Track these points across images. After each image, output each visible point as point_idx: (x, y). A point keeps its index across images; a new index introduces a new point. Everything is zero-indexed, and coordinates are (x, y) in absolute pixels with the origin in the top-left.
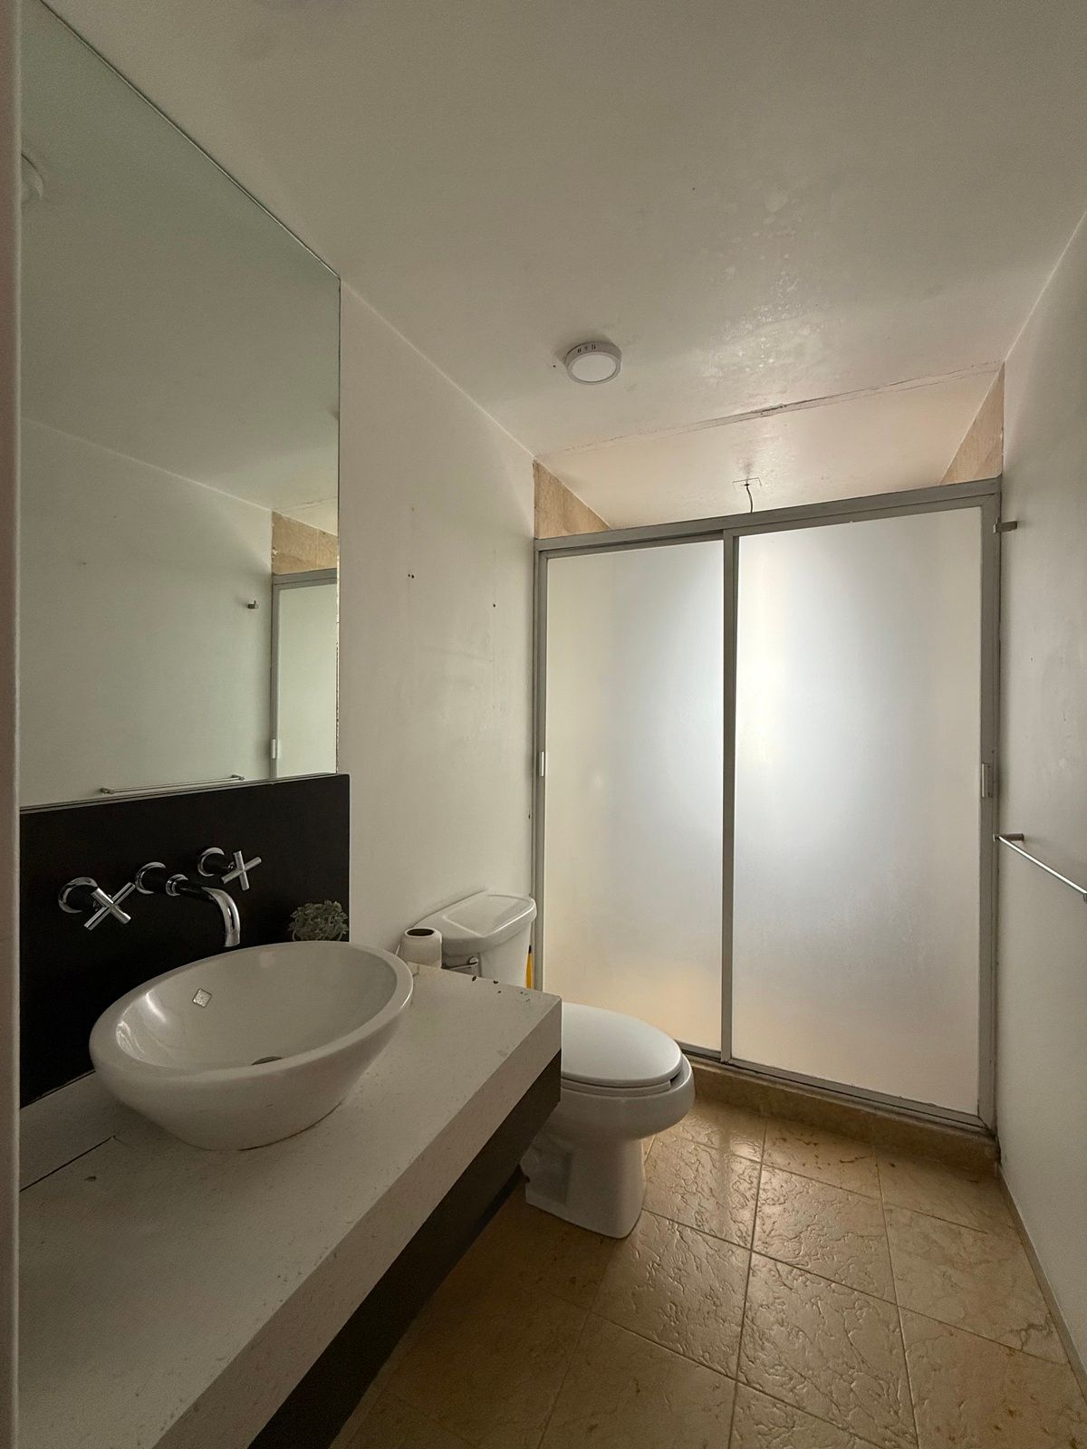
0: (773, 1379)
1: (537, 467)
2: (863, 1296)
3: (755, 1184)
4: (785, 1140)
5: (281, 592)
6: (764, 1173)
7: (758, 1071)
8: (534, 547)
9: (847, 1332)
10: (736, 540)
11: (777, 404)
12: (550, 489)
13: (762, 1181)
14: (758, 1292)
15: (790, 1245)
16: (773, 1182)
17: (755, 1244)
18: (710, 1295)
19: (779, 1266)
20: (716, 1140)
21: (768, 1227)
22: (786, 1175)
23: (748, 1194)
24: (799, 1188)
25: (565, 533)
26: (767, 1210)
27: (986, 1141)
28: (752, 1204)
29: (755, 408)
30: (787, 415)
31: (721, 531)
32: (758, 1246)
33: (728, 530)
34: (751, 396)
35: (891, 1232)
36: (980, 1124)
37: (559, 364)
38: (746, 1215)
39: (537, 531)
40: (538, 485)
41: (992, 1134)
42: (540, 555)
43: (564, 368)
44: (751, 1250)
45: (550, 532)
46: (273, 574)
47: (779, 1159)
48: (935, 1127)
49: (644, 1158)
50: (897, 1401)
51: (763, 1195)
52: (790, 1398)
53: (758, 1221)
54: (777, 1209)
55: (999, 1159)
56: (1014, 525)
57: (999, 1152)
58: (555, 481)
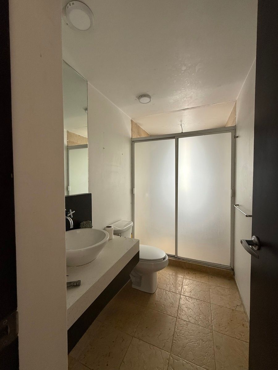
0: (184, 317)
1: (132, 121)
2: (203, 302)
3: (182, 282)
4: (189, 273)
5: (70, 150)
6: (184, 280)
7: (183, 259)
8: (131, 140)
9: (200, 308)
10: (178, 139)
11: (187, 108)
12: (135, 126)
13: (184, 281)
14: (182, 302)
15: (189, 293)
16: (186, 281)
17: (182, 293)
18: (172, 303)
19: (187, 297)
20: (174, 274)
21: (184, 290)
22: (189, 280)
23: (181, 284)
24: (192, 282)
25: (139, 137)
26: (184, 287)
27: (232, 271)
28: (181, 286)
29: (182, 109)
30: (189, 110)
31: (175, 137)
32: (182, 294)
33: (176, 137)
34: (181, 106)
35: (210, 290)
36: (231, 268)
37: (137, 99)
38: (180, 288)
39: (132, 136)
40: (132, 125)
41: (233, 270)
42: (133, 142)
43: (138, 100)
44: (181, 294)
45: (135, 137)
46: (67, 146)
47: (187, 277)
48: (221, 269)
49: (158, 278)
50: (209, 320)
51: (183, 284)
52: (187, 320)
53: (182, 289)
54: (186, 287)
55: (234, 275)
56: (238, 137)
57: (234, 273)
58: (136, 124)
